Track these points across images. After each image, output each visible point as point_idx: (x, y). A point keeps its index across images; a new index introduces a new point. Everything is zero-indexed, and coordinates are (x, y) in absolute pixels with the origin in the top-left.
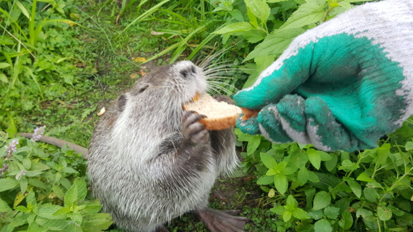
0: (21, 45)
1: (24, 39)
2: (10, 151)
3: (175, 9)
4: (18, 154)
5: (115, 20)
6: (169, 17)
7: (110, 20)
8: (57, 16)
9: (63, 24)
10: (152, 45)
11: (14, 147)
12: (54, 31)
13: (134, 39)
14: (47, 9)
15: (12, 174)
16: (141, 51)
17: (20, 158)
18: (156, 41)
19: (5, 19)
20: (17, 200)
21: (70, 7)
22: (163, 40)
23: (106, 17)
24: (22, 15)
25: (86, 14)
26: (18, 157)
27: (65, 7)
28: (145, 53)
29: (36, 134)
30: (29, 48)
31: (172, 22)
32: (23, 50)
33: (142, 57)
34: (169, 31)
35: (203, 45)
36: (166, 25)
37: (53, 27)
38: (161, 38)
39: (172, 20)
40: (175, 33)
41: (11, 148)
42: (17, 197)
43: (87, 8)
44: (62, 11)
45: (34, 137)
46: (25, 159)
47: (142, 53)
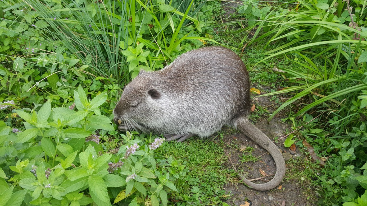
0: (160, 51)
1: (164, 47)
2: (129, 152)
3: (303, 52)
4: (134, 156)
5: (242, 48)
6: (294, 57)
7: (237, 47)
8: (195, 33)
9: (198, 42)
10: (270, 80)
11: (133, 150)
12: (189, 46)
13: (254, 70)
14: (189, 25)
15: (123, 173)
16: (258, 83)
17: (135, 159)
18: (276, 77)
19: (155, 27)
20: (119, 197)
21: (207, 28)
22: (283, 78)
23: (234, 43)
24: (169, 26)
25: (219, 37)
26: (132, 158)
27: (204, 27)
28: (260, 85)
29: (155, 143)
30: (165, 55)
31: (297, 62)
32: (160, 56)
33: (258, 88)
34: (290, 71)
35: (330, 97)
36: (289, 64)
37: (189, 42)
38: (280, 75)
39: (298, 61)
40: (299, 75)
41: (131, 150)
42: (119, 195)
43: (221, 31)
44: (200, 30)
45: (153, 146)
46: (138, 162)
47: (258, 85)
